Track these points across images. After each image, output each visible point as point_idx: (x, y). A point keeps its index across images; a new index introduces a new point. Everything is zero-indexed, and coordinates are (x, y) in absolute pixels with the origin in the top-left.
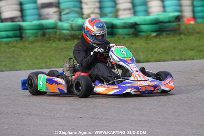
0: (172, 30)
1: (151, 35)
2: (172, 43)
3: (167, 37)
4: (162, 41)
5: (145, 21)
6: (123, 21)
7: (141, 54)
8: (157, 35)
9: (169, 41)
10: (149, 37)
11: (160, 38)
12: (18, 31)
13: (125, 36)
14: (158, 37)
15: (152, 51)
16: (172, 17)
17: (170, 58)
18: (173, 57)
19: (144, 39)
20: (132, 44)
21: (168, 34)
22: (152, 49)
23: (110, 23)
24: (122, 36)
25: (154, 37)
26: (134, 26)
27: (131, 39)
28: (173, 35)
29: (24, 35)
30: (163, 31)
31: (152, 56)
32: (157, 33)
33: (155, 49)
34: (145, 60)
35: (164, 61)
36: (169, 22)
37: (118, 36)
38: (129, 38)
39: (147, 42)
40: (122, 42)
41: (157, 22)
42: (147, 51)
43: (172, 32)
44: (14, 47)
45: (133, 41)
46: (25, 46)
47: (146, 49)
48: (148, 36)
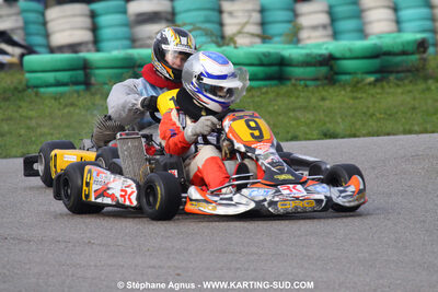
0: (409, 71)
1: (363, 80)
2: (407, 98)
3: (398, 86)
4: (388, 93)
5: (350, 50)
6: (304, 52)
7: (340, 120)
8: (377, 81)
9: (402, 93)
10: (360, 85)
11: (383, 88)
12: (81, 72)
13: (309, 83)
14: (379, 84)
15: (364, 113)
16: (408, 43)
17: (401, 129)
18: (407, 127)
19: (348, 89)
20: (323, 99)
21: (401, 79)
22: (365, 110)
23: (278, 54)
24: (302, 83)
25: (370, 84)
26: (329, 60)
27: (321, 88)
28: (411, 82)
29: (93, 80)
30: (391, 72)
31: (364, 125)
32: (378, 76)
33: (371, 111)
34: (348, 133)
35: (388, 134)
36: (404, 53)
37: (293, 81)
38: (317, 86)
39: (355, 94)
40: (302, 94)
41: (376, 54)
42: (353, 115)
43: (409, 74)
44: (72, 105)
45: (324, 94)
46: (94, 104)
47: (352, 111)
48: (358, 82)
